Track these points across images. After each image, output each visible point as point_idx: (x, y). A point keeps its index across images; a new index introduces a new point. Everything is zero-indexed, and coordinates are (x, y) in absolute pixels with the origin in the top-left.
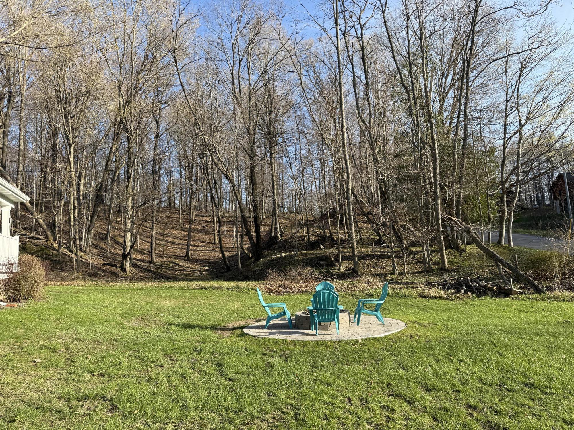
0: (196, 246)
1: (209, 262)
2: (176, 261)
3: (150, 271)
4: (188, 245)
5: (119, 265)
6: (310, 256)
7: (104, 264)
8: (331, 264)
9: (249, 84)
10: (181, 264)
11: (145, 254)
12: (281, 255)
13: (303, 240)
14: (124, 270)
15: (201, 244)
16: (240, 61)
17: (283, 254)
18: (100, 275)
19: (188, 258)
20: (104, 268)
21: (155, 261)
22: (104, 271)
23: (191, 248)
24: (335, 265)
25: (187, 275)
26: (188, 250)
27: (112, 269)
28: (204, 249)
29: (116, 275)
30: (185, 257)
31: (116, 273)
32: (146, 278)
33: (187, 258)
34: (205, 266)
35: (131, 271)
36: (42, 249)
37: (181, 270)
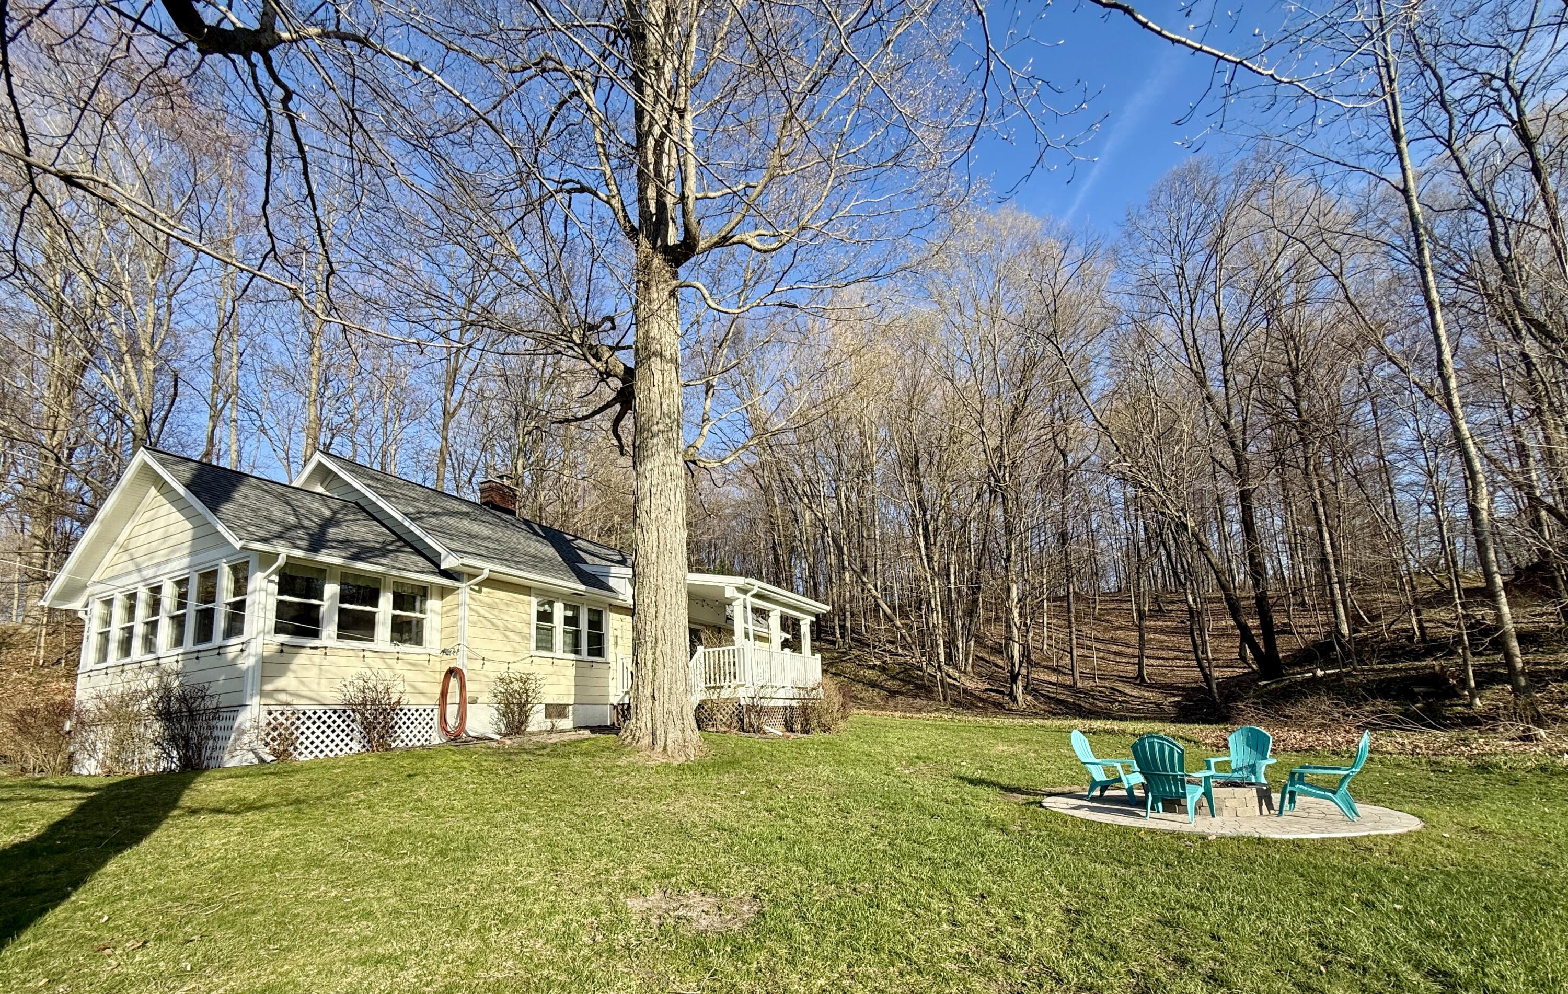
0: (1163, 659)
1: (1184, 689)
2: (1120, 686)
3: (1061, 702)
4: (1140, 658)
5: (1007, 691)
6: (1390, 675)
7: (987, 690)
8: (1452, 693)
9: (1222, 336)
10: (1127, 691)
11: (1065, 674)
12: (1314, 674)
13: (1410, 639)
14: (1014, 699)
15: (1173, 654)
16: (1192, 302)
17: (1320, 673)
18: (977, 707)
19: (1143, 680)
20: (985, 696)
21: (1079, 685)
22: (982, 700)
23: (1145, 661)
24: (1460, 697)
25: (1133, 710)
26: (1140, 664)
27: (997, 696)
28: (1178, 663)
29: (999, 706)
30: (1136, 679)
31: (1001, 704)
32: (1050, 712)
33: (1139, 680)
34: (1175, 696)
35: (1025, 700)
36: (906, 669)
37: (1123, 702)
